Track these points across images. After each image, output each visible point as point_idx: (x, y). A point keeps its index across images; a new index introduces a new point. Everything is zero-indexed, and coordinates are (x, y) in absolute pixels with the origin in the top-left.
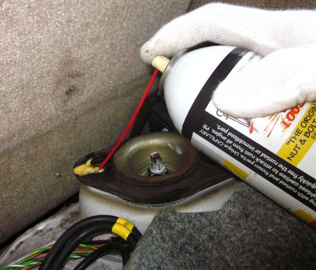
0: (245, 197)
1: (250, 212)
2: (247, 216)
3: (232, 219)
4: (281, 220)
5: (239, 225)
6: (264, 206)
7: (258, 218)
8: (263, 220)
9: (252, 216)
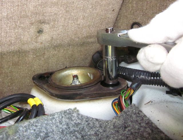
0: (127, 115)
1: (128, 125)
2: (126, 127)
3: (115, 127)
4: (149, 135)
5: (118, 132)
6: (140, 124)
7: (132, 130)
8: (136, 132)
9: (129, 128)
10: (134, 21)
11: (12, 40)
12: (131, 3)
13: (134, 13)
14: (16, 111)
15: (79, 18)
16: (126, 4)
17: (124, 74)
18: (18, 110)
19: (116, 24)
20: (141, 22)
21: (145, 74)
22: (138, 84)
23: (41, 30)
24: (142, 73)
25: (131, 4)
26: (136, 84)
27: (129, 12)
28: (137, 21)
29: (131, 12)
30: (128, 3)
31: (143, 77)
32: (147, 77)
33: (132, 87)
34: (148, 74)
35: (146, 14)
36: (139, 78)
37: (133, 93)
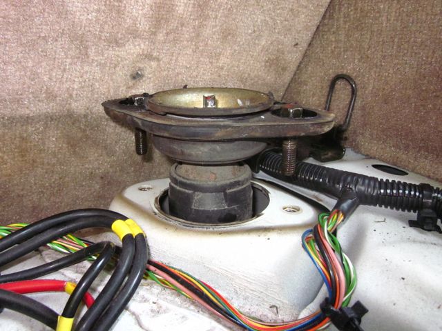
10: (340, 72)
11: (73, 89)
12: (334, 33)
13: (339, 54)
14: (78, 249)
15: (223, 54)
16: (323, 35)
17: (321, 180)
18: (86, 246)
19: (297, 77)
20: (354, 75)
21: (367, 181)
22: (353, 202)
23: (139, 73)
24: (360, 180)
25: (334, 35)
26: (349, 201)
27: (329, 52)
28: (345, 72)
29: (333, 52)
30: (329, 33)
31: (363, 188)
32: (369, 190)
33: (341, 208)
34: (372, 183)
35: (368, 57)
36: (354, 189)
37: (343, 221)
